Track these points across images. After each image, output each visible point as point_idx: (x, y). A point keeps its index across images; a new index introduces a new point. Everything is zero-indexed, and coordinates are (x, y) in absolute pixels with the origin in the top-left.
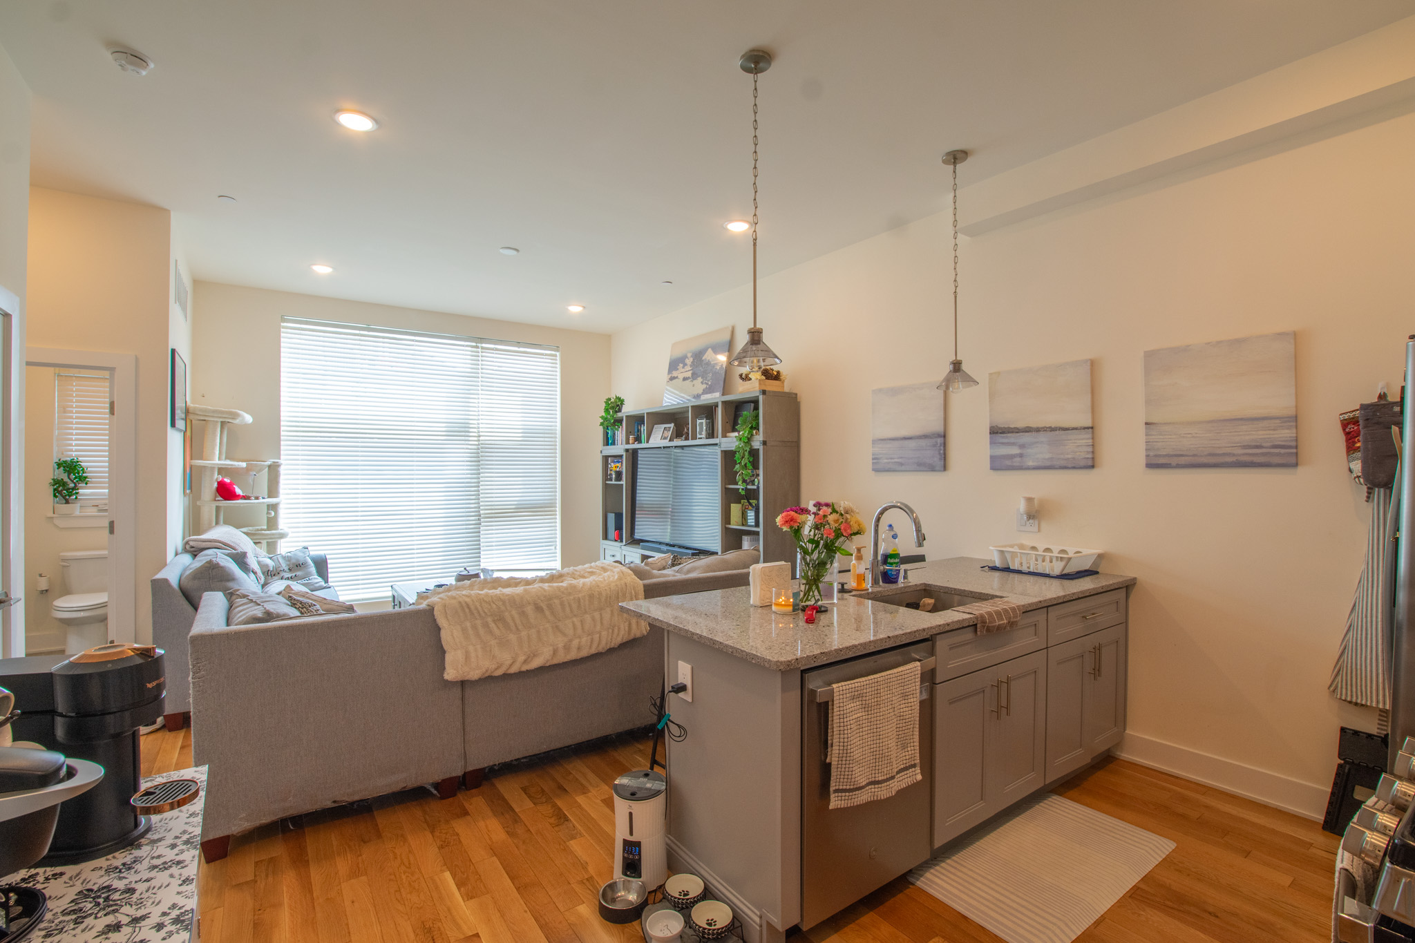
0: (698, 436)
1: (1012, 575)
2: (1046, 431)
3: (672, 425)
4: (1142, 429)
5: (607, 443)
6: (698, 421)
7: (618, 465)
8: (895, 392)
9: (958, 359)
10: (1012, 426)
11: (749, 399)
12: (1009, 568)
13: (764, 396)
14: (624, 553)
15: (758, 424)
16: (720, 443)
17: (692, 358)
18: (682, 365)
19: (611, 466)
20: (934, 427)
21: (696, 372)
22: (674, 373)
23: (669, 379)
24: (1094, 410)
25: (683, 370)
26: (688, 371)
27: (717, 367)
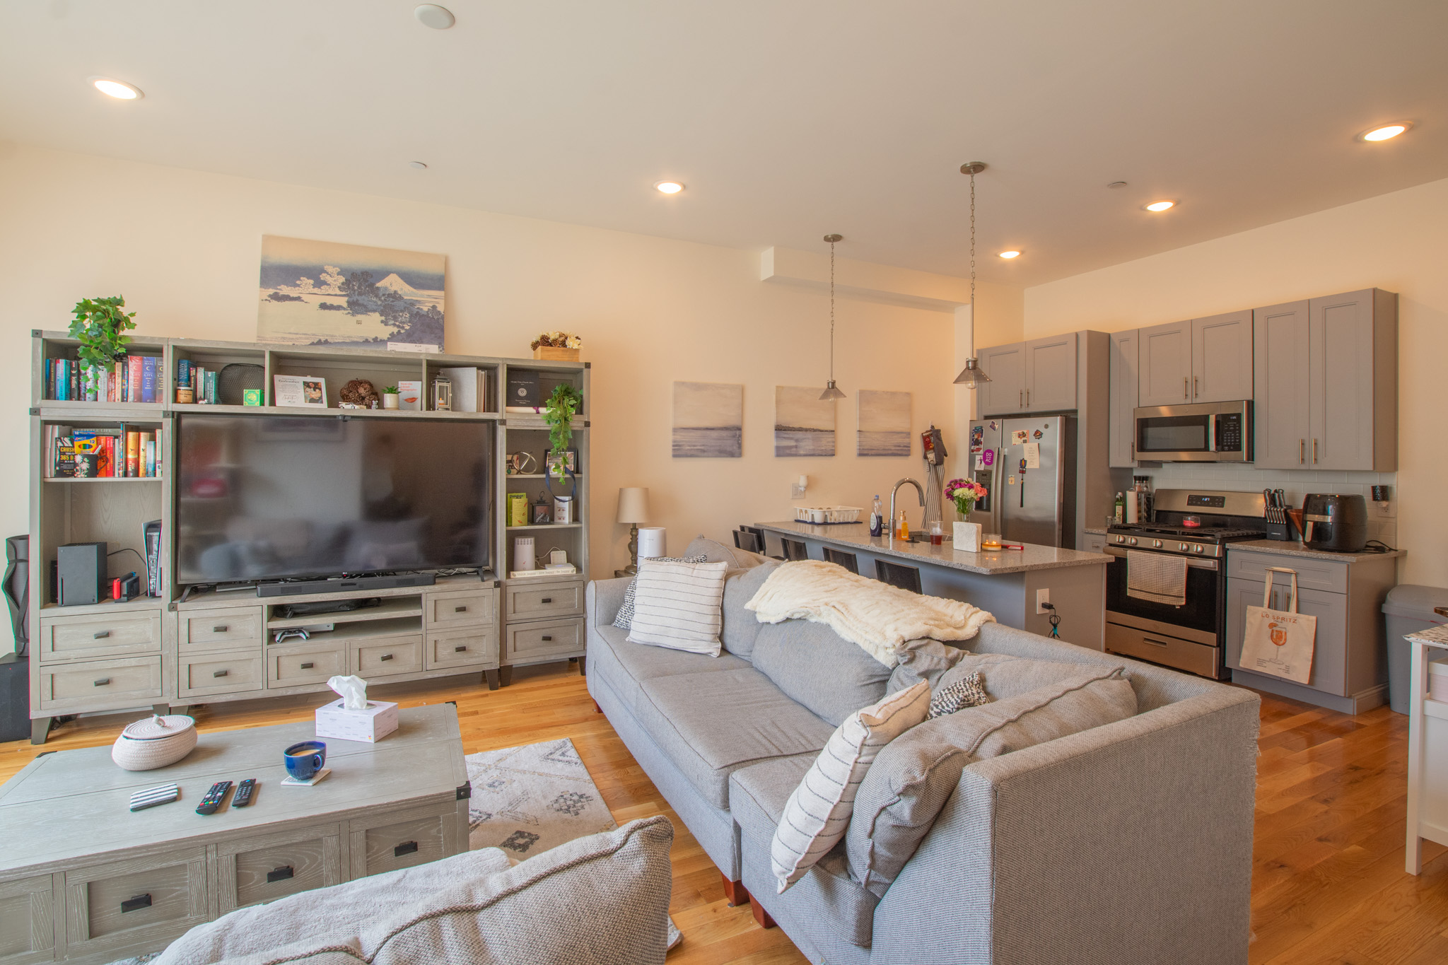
3: (322, 381)
4: (857, 434)
6: (438, 385)
7: (87, 441)
8: (698, 387)
10: (791, 426)
14: (186, 616)
16: (505, 420)
17: (341, 276)
18: (312, 282)
19: (63, 444)
20: (733, 422)
21: (361, 302)
22: (285, 290)
23: (270, 296)
24: (835, 420)
25: (316, 290)
26: (336, 295)
27: (421, 307)
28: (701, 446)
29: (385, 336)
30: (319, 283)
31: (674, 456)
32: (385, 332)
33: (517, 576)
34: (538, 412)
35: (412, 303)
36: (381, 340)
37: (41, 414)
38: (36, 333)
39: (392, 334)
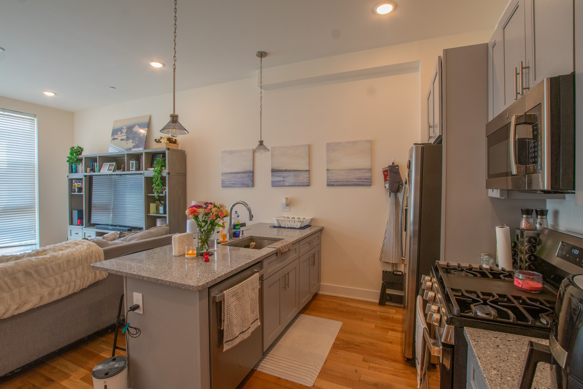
0: (131, 169)
1: (282, 229)
2: (293, 171)
3: (115, 163)
4: (325, 171)
5: (71, 171)
6: (131, 162)
7: (79, 184)
8: (232, 152)
9: (262, 140)
10: (280, 169)
11: (160, 152)
12: (281, 226)
13: (169, 151)
14: (84, 231)
15: (165, 164)
16: (144, 173)
17: (126, 129)
18: (120, 132)
19: (75, 184)
20: (249, 169)
21: (129, 136)
22: (116, 136)
23: (113, 139)
24: (310, 164)
25: (121, 135)
26: (124, 136)
37: (70, 177)
39: (133, 146)
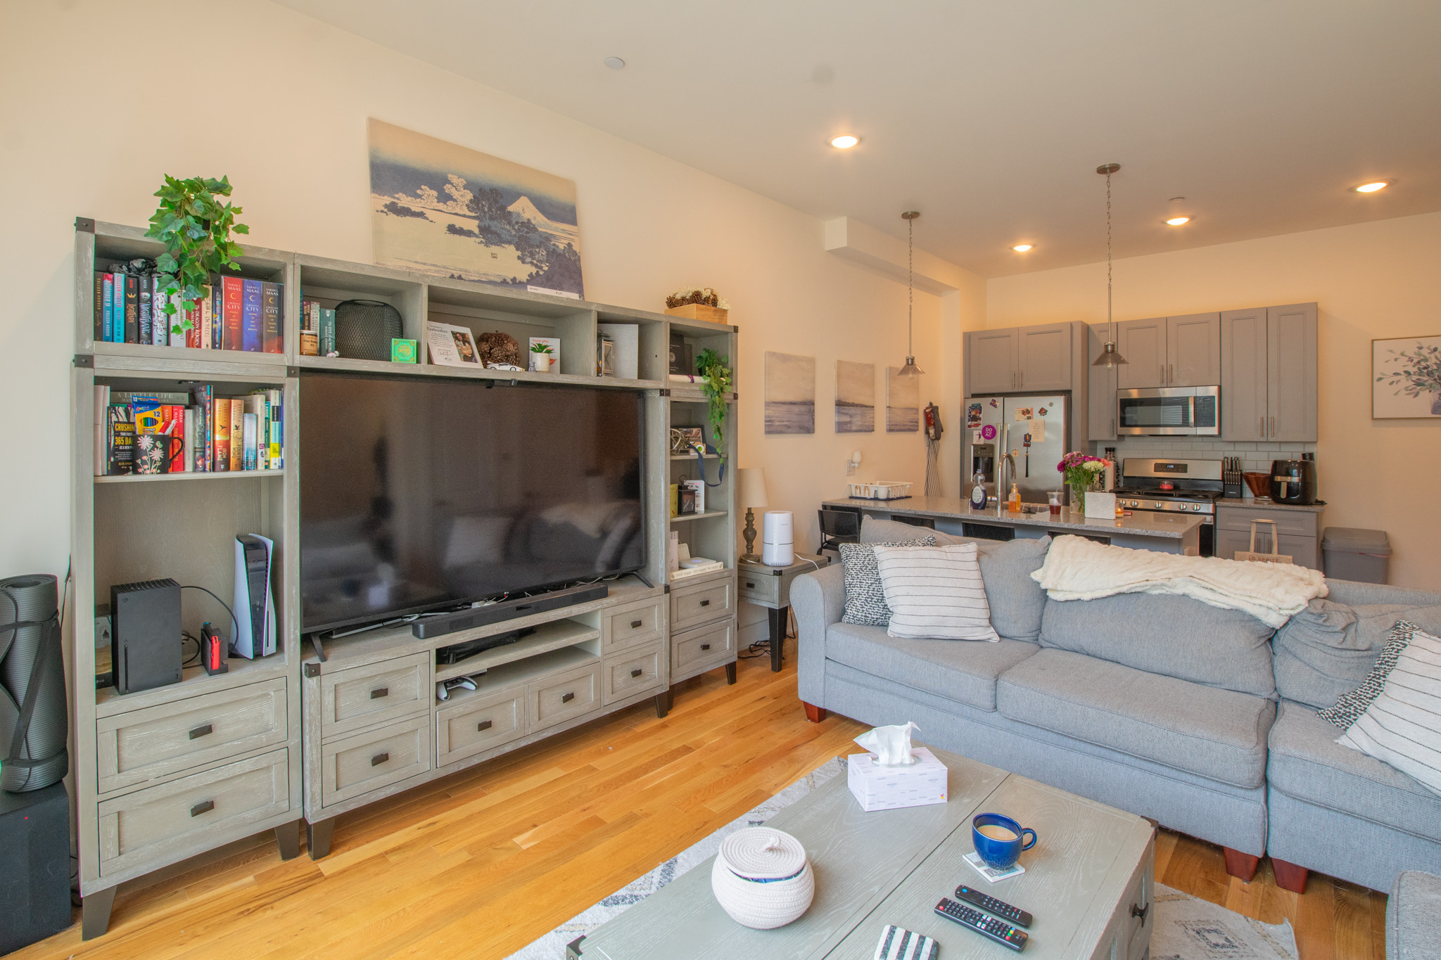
3: (468, 332)
8: (785, 358)
10: (846, 401)
16: (669, 390)
17: (469, 192)
18: (435, 193)
19: (118, 417)
20: (808, 397)
21: (493, 229)
22: (404, 201)
23: (386, 206)
25: (441, 206)
26: (464, 216)
27: (557, 244)
28: (788, 421)
29: (523, 277)
30: (445, 198)
31: (768, 432)
32: (523, 271)
33: (676, 578)
34: (693, 381)
35: (548, 238)
36: (520, 282)
37: (96, 365)
38: (84, 225)
39: (531, 275)
